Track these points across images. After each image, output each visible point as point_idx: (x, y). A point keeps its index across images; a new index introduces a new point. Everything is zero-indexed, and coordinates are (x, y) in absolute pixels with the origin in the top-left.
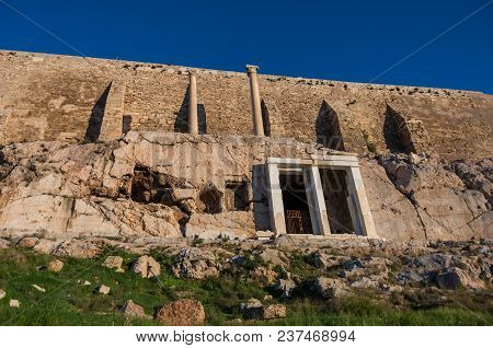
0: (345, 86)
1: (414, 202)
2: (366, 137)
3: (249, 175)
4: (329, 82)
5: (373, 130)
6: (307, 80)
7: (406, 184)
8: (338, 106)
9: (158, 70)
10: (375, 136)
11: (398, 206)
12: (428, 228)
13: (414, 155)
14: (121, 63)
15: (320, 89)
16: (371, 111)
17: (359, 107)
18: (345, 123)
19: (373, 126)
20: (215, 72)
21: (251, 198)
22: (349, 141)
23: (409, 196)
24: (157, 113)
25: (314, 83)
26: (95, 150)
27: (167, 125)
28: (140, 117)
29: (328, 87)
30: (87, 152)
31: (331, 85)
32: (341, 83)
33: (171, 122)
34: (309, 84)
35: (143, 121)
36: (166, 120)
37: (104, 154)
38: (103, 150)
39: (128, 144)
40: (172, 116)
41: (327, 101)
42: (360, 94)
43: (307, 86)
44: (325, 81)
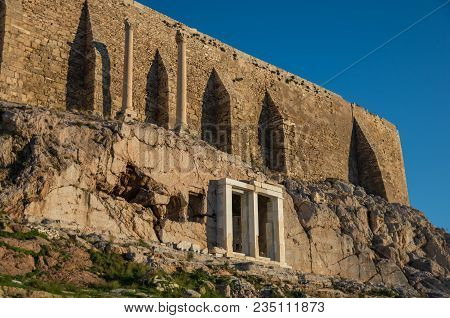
0: (235, 55)
1: (309, 237)
3: (206, 189)
4: (220, 43)
5: (251, 119)
7: (307, 220)
8: (226, 79)
11: (298, 238)
12: (314, 260)
13: (317, 195)
15: (212, 52)
16: (252, 95)
17: (243, 87)
18: (235, 110)
19: (251, 114)
21: (205, 211)
23: (307, 230)
24: (49, 37)
25: (207, 42)
26: (93, 137)
27: (60, 59)
28: (31, 39)
29: (219, 50)
30: (86, 138)
31: (222, 49)
32: (231, 48)
33: (64, 56)
34: (203, 41)
35: (35, 45)
36: (60, 51)
37: (105, 146)
38: (102, 140)
39: (122, 138)
40: (65, 46)
41: (217, 70)
42: (246, 70)
43: (201, 44)
44: (217, 42)
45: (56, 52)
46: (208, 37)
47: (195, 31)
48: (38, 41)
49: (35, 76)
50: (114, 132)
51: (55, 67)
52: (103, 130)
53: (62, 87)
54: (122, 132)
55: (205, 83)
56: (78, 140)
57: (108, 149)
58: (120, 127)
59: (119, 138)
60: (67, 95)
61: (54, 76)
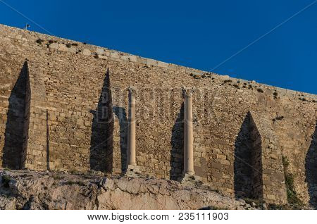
0: (275, 94)
2: (286, 165)
4: (258, 85)
5: (295, 156)
6: (235, 81)
8: (263, 123)
9: (73, 49)
10: (296, 165)
14: (34, 36)
15: (247, 95)
16: (297, 131)
17: (286, 125)
18: (268, 151)
19: (296, 152)
20: (134, 58)
22: (269, 174)
24: (74, 110)
25: (241, 86)
26: (81, 192)
27: (84, 127)
28: (57, 114)
29: (256, 92)
30: (76, 193)
31: (260, 91)
32: (271, 88)
33: (88, 124)
34: (236, 86)
35: (60, 119)
36: (84, 121)
37: (90, 198)
38: (89, 194)
39: (106, 190)
40: (89, 115)
41: (252, 113)
42: (290, 107)
43: (233, 89)
44: (254, 83)
45: (80, 122)
46: (242, 81)
47: (227, 77)
48: (63, 115)
49: (61, 145)
50: (99, 186)
51: (79, 135)
52: (90, 185)
53: (86, 152)
54: (106, 186)
55: (238, 127)
56: (68, 195)
57: (93, 200)
58: (104, 182)
59: (103, 190)
60: (92, 157)
61: (78, 143)
